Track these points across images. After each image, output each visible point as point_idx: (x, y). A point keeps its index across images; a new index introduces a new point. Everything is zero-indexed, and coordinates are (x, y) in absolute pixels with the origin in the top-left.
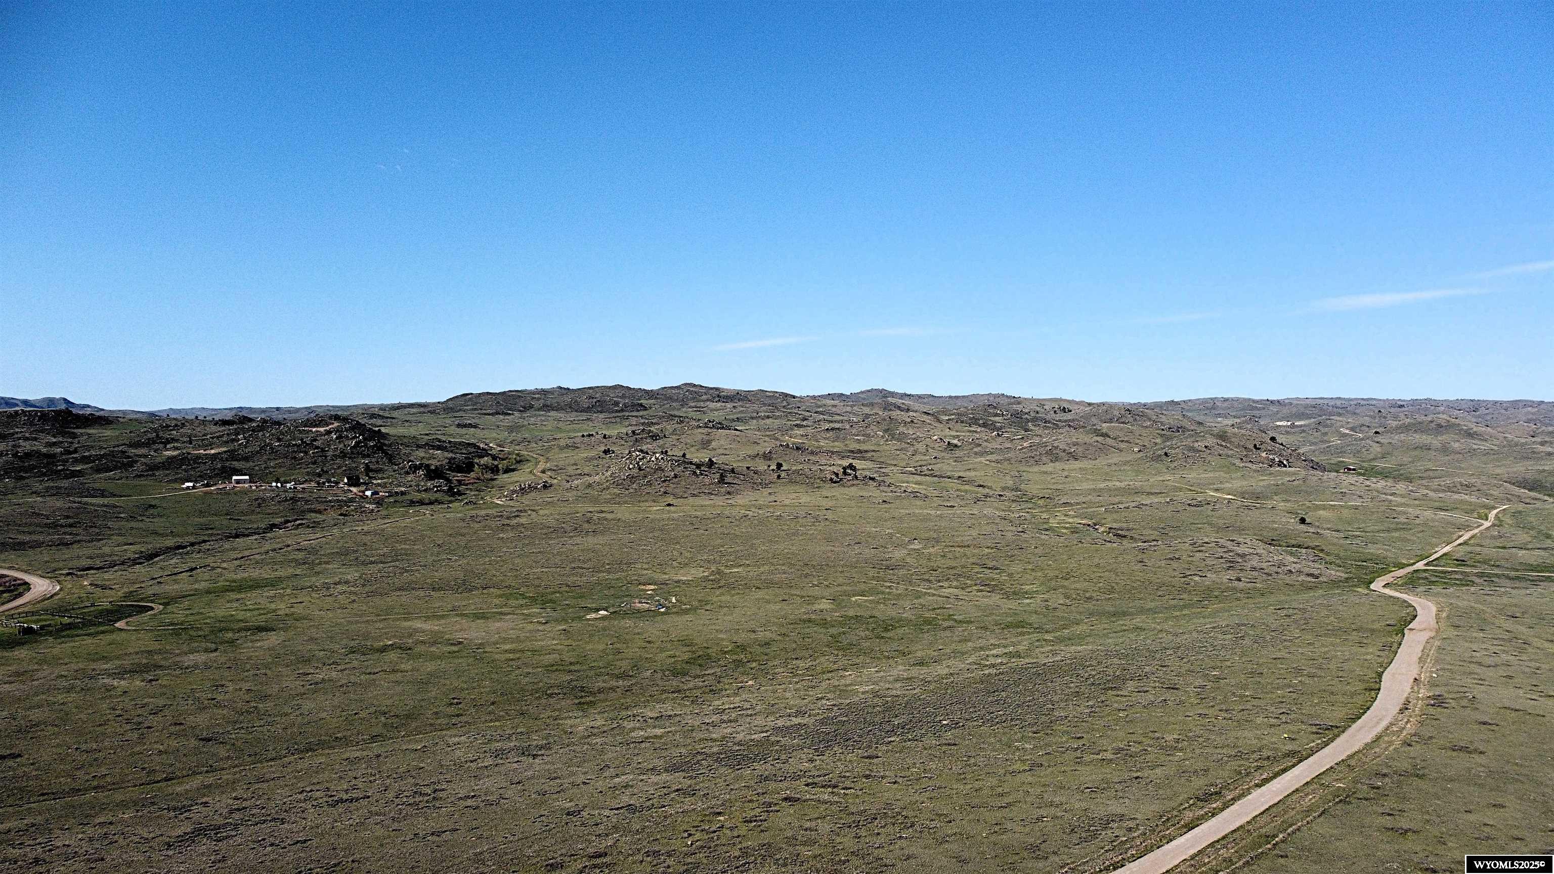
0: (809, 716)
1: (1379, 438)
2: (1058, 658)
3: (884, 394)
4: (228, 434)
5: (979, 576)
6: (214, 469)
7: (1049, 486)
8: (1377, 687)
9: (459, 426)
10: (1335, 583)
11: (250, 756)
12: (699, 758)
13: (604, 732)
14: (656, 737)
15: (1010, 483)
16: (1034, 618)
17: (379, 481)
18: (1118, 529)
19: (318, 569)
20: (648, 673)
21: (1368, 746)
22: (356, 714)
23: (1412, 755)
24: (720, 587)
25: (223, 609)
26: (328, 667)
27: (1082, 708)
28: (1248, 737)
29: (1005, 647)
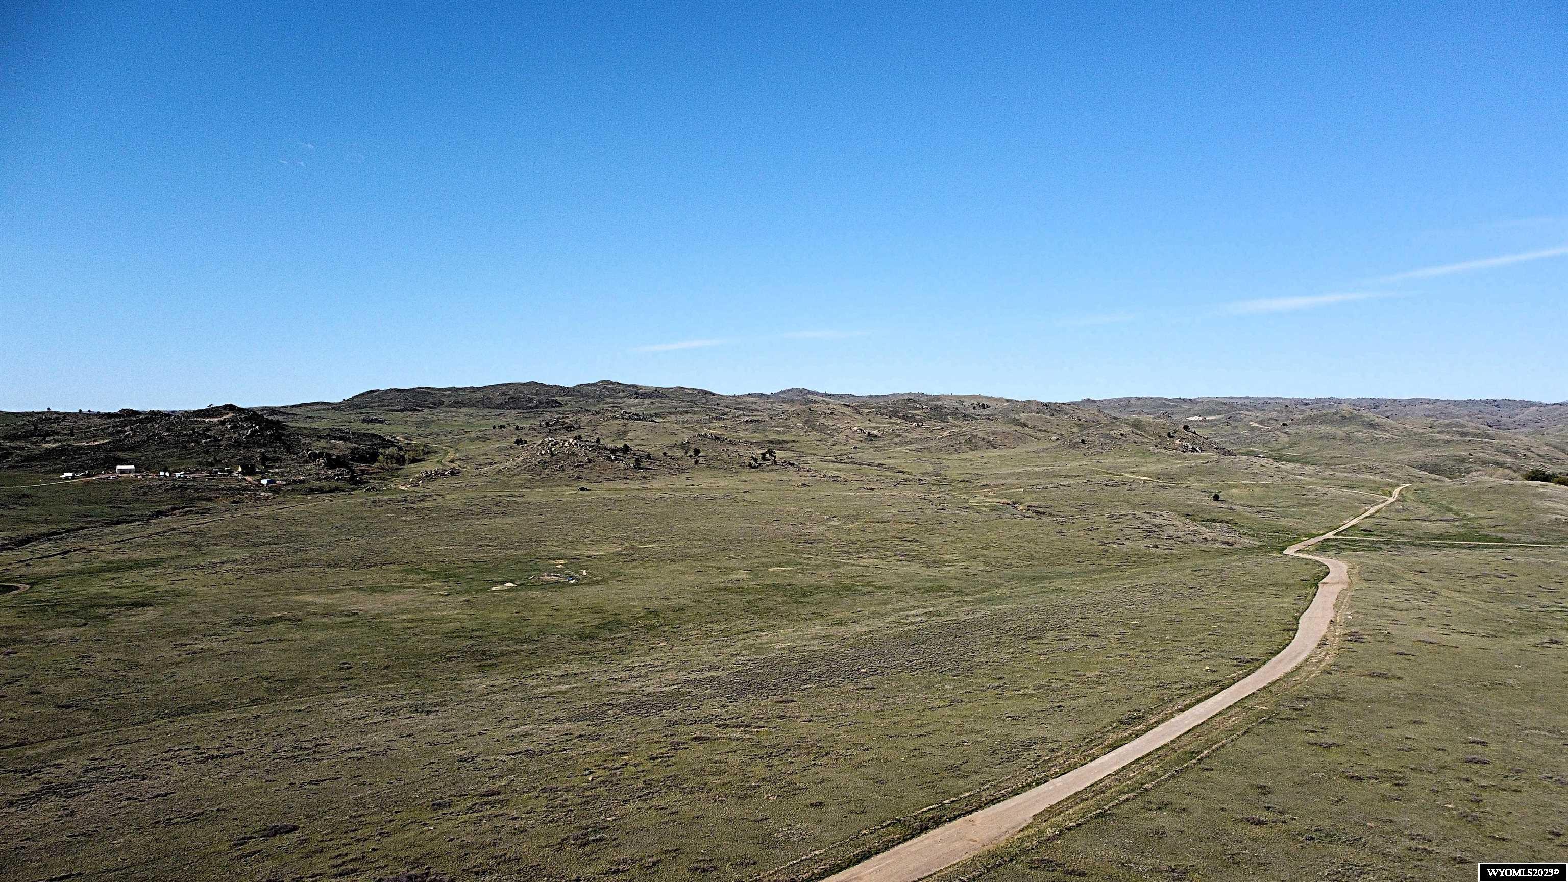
0: (723, 669)
1: (1287, 429)
2: (979, 615)
3: (803, 392)
4: (113, 427)
5: (899, 548)
6: (97, 459)
7: (968, 471)
8: (1295, 627)
9: (364, 421)
10: (1249, 550)
11: (114, 720)
12: (605, 708)
13: (505, 690)
14: (560, 692)
15: (930, 469)
16: (954, 584)
17: (277, 470)
18: (1037, 507)
19: (204, 550)
20: (555, 638)
21: (1288, 675)
22: (235, 679)
23: (1331, 681)
24: (633, 560)
25: (95, 587)
26: (209, 638)
27: (1003, 654)
28: (1169, 671)
29: (925, 608)
